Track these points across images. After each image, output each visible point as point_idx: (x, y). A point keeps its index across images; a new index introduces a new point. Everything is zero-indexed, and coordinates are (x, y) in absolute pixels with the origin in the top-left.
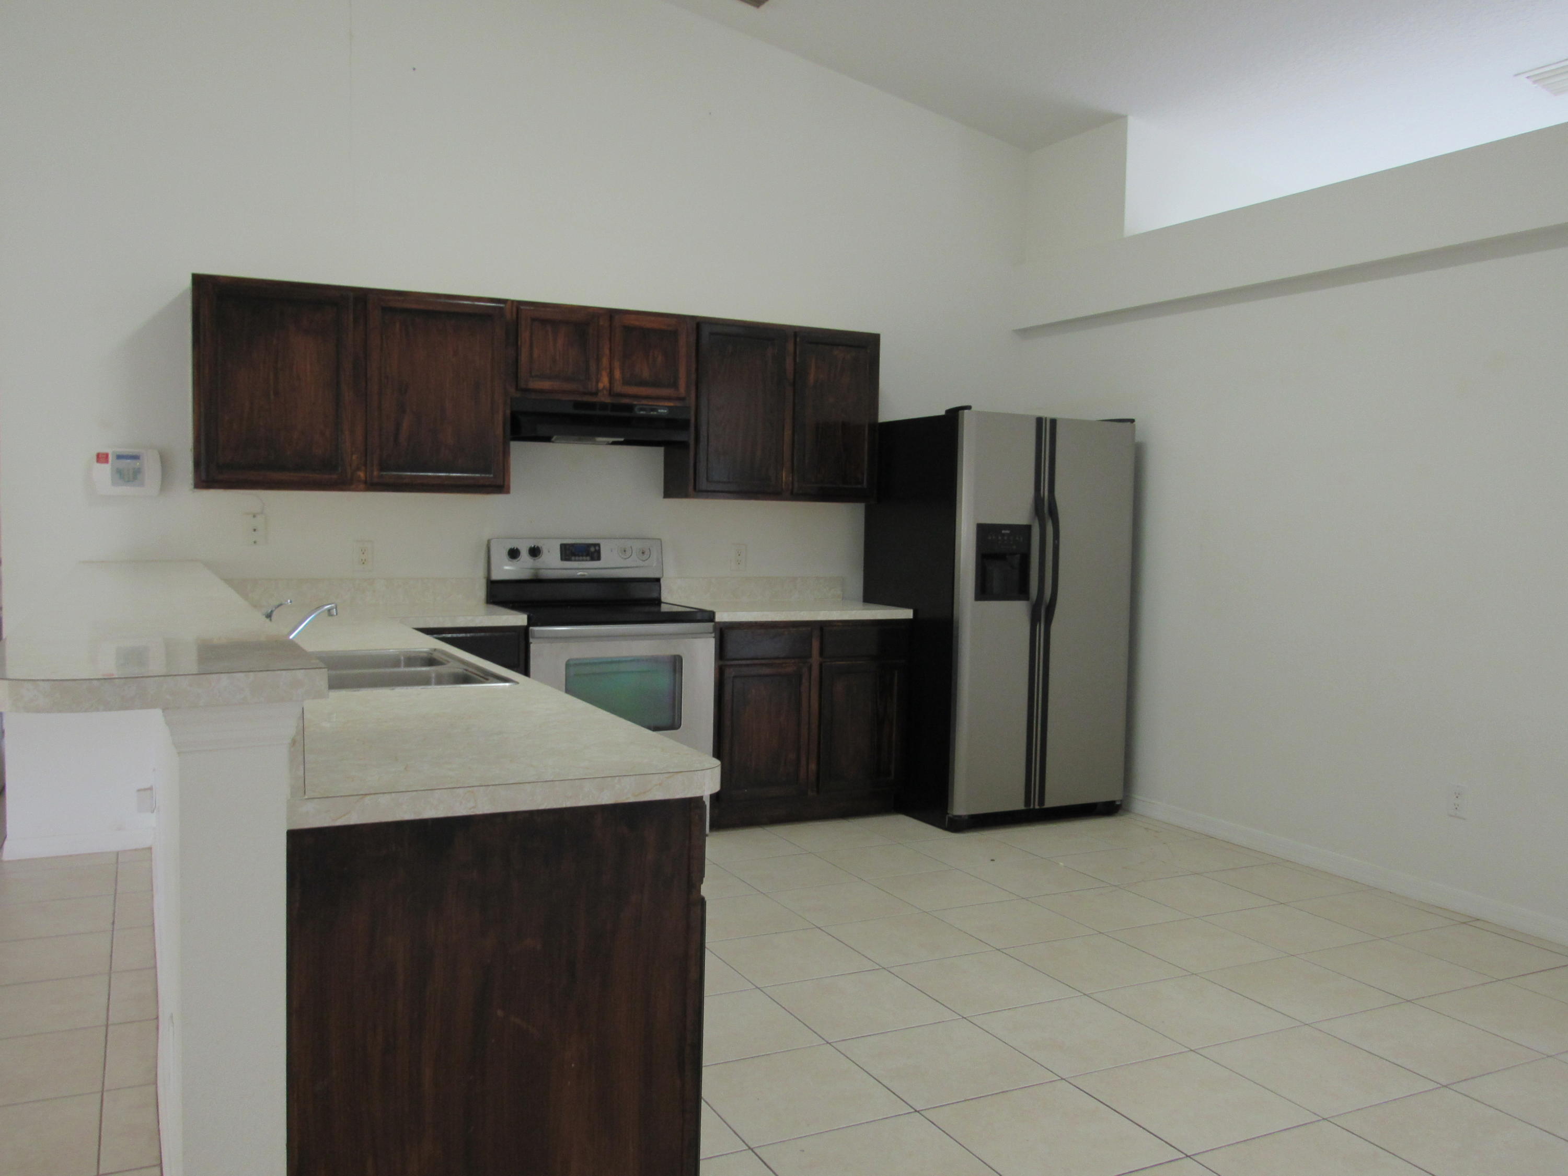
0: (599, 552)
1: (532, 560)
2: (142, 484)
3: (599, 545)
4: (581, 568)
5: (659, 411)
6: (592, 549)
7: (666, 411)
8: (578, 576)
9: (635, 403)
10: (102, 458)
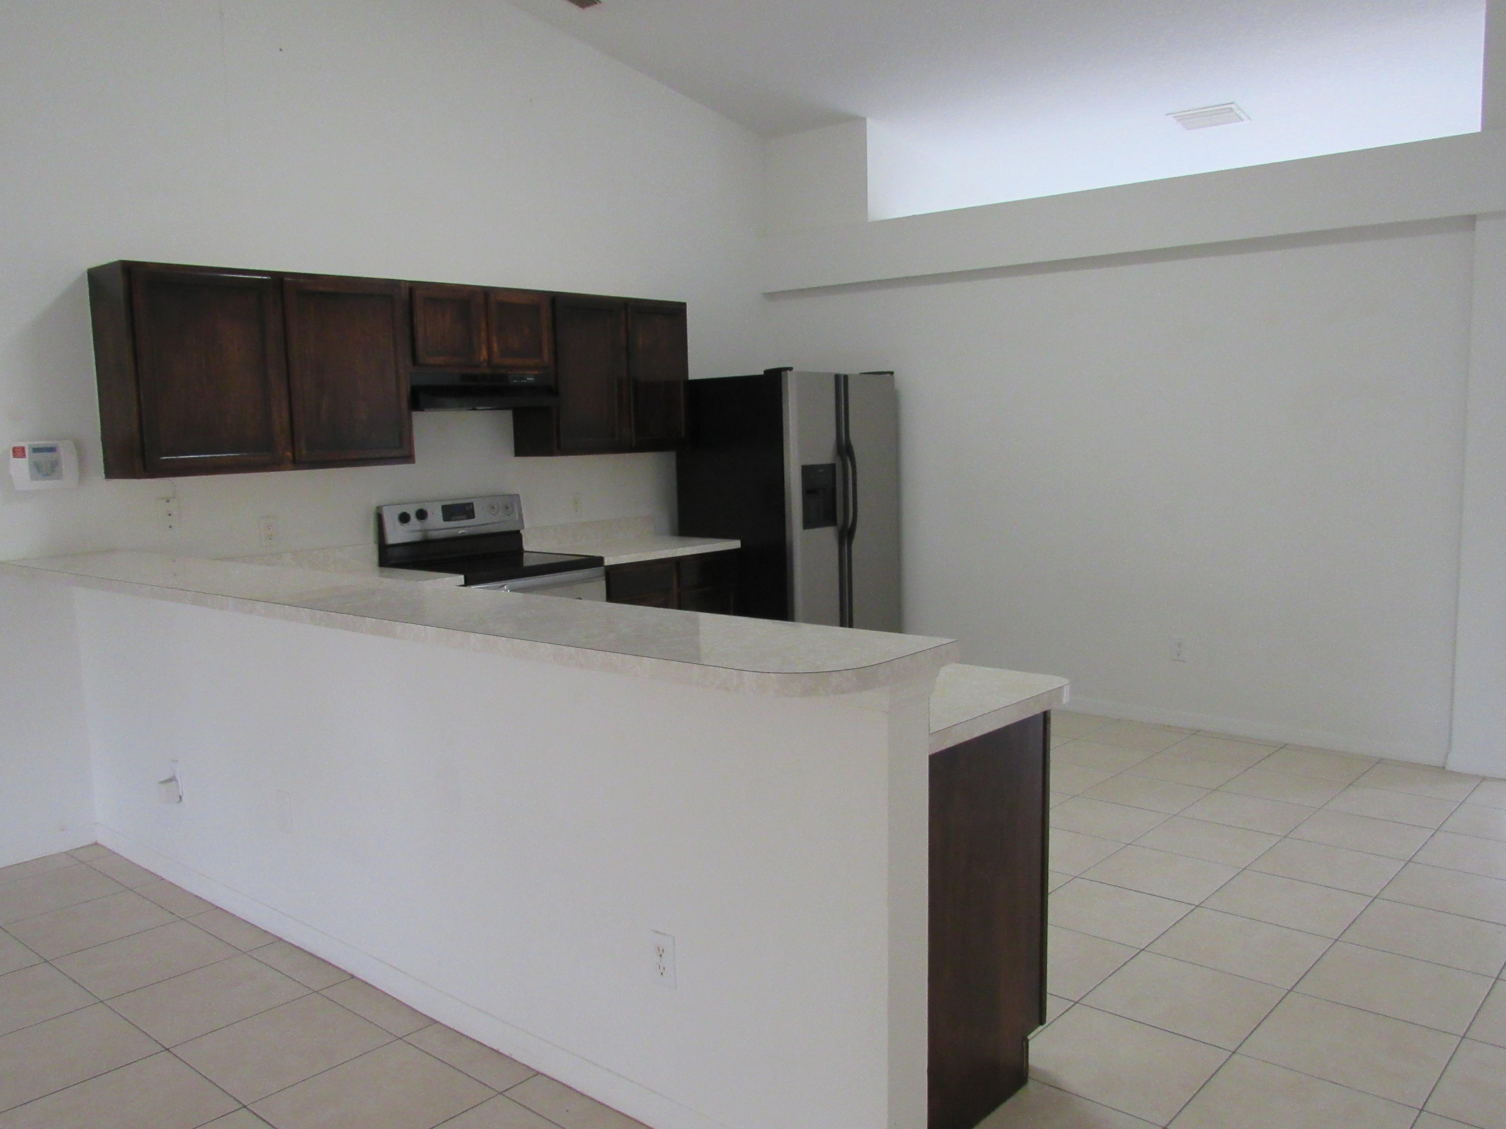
0: (472, 511)
1: (420, 523)
2: (60, 477)
3: (472, 504)
4: (461, 527)
5: (528, 379)
6: (468, 508)
7: (532, 379)
8: (460, 534)
9: (509, 372)
10: (18, 452)
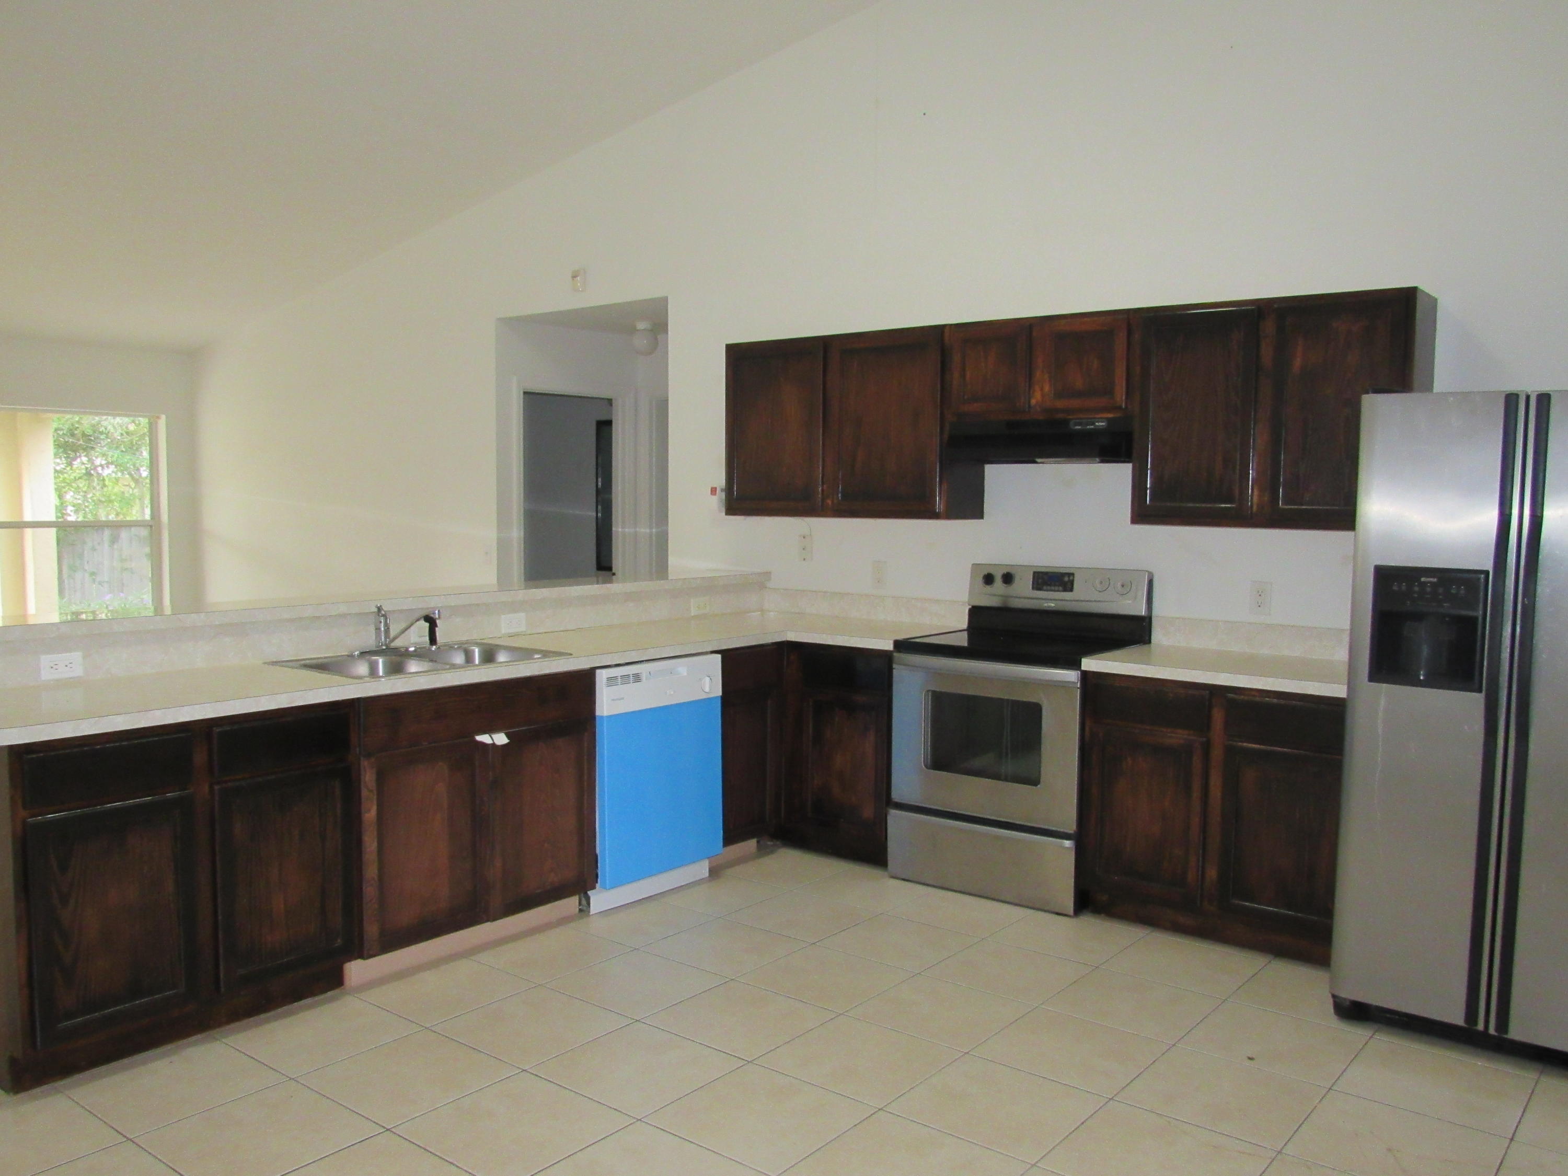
0: (1072, 583)
1: (1004, 587)
3: (1073, 574)
4: (1052, 600)
5: (1097, 424)
6: (1066, 579)
7: (1104, 423)
8: (1048, 607)
9: (1069, 417)
